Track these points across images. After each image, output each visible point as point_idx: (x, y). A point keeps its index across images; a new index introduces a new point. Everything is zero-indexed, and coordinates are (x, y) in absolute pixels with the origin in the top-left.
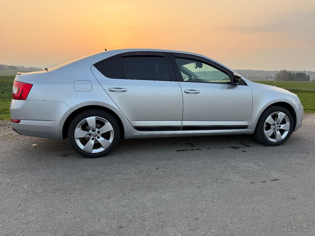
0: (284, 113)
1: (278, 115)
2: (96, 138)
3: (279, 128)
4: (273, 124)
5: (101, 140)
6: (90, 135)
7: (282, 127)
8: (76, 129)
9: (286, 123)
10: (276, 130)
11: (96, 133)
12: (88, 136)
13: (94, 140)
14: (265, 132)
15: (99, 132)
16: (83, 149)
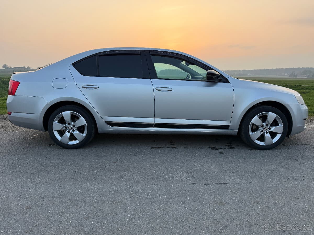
0: (275, 114)
1: (267, 116)
2: (72, 131)
3: (268, 130)
4: (261, 125)
5: (76, 133)
6: (66, 128)
7: (273, 129)
8: (54, 122)
9: (279, 125)
10: (265, 132)
11: (72, 126)
12: (64, 129)
13: (70, 133)
14: (251, 133)
15: (74, 126)
16: (60, 140)
